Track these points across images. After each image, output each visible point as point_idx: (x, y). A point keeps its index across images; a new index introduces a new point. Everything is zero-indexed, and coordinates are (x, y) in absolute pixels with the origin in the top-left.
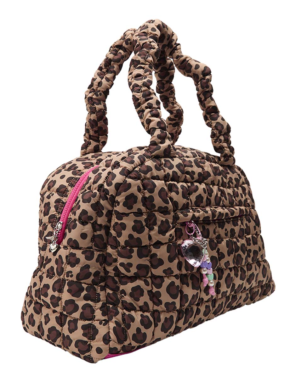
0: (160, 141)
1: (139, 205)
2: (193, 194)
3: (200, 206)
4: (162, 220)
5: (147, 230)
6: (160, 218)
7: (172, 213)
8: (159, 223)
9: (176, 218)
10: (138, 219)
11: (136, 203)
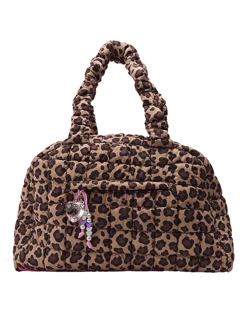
0: (73, 132)
1: (42, 176)
2: (90, 170)
3: (96, 179)
4: (56, 187)
5: (45, 192)
6: (55, 185)
7: (65, 183)
8: (53, 189)
9: (68, 187)
10: (42, 185)
11: (40, 175)
